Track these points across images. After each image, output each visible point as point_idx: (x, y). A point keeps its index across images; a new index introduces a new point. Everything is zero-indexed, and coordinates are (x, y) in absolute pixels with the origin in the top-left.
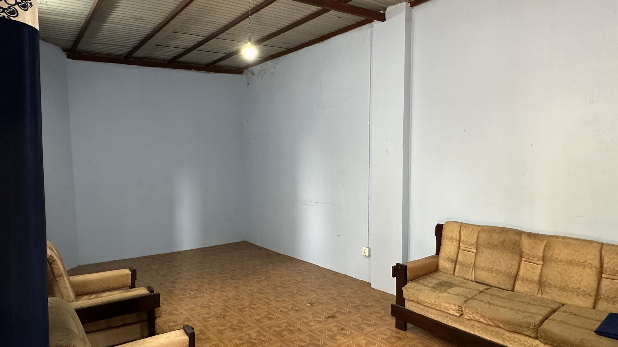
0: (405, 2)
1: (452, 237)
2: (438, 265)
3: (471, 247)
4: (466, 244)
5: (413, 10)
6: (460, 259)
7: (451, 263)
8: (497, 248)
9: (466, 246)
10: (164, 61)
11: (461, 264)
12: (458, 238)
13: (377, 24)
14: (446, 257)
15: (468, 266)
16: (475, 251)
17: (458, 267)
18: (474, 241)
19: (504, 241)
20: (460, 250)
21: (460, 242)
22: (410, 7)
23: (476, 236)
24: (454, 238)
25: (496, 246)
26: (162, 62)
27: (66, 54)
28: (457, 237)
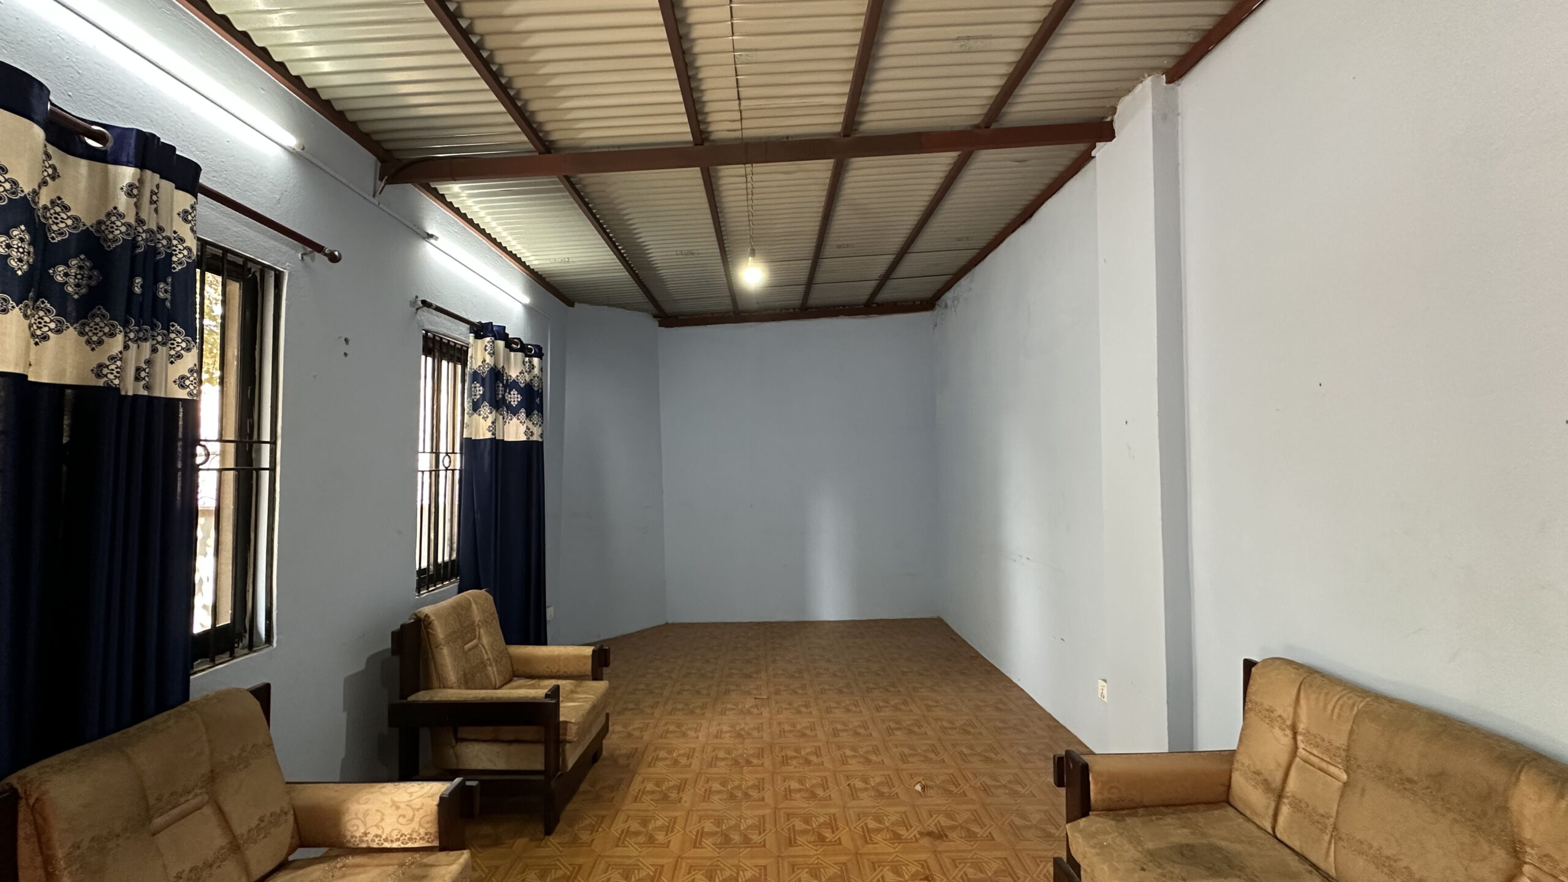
0: (1149, 76)
1: (1272, 712)
2: (1229, 787)
3: (1331, 758)
4: (1317, 746)
5: (1179, 88)
6: (1292, 784)
7: (1263, 791)
8: (1414, 793)
9: (1315, 752)
10: (794, 309)
11: (1298, 805)
12: (1291, 716)
13: (1101, 151)
14: (1252, 769)
15: (1318, 822)
16: (1344, 777)
17: (1285, 810)
18: (1341, 741)
19: (1442, 773)
20: (1298, 759)
21: (1295, 734)
22: (1169, 82)
23: (1347, 728)
24: (1276, 714)
25: (1409, 781)
26: (792, 311)
27: (659, 321)
28: (1285, 715)
